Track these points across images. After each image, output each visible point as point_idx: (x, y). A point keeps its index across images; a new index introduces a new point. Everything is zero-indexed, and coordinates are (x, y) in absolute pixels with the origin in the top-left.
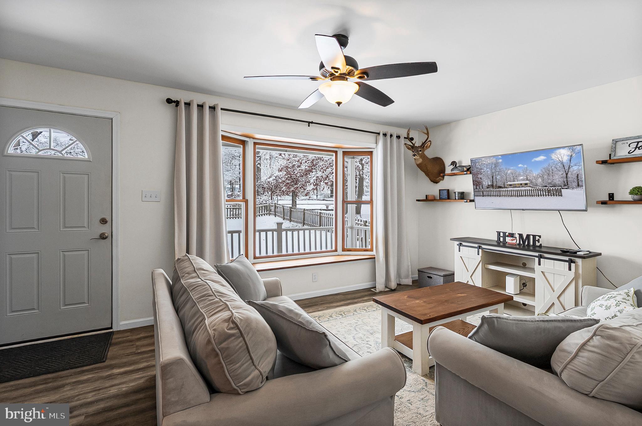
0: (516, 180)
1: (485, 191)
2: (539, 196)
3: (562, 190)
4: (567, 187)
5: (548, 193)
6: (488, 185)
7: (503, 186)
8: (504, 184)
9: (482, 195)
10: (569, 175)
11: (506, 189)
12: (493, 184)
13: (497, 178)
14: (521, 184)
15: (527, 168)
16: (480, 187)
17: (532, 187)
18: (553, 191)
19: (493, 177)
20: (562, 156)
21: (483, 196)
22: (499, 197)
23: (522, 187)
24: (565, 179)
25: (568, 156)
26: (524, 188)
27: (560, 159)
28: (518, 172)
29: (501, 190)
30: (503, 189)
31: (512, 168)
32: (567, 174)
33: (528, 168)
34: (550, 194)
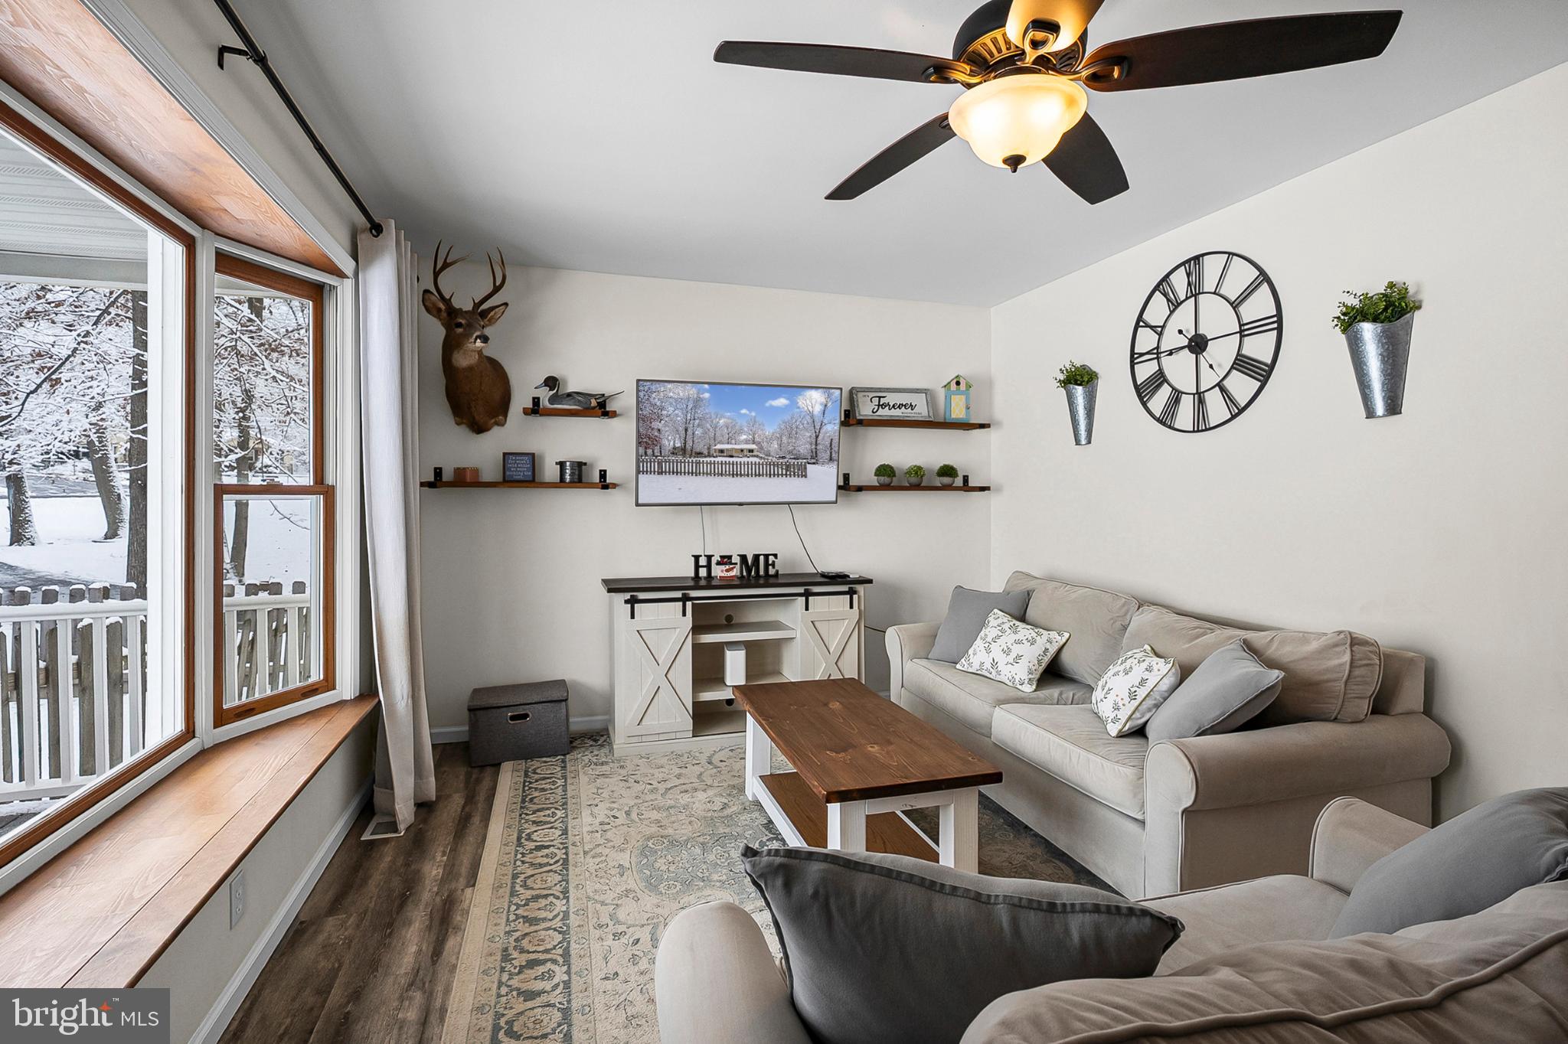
0: (733, 441)
1: (666, 462)
2: (770, 477)
3: (808, 465)
4: (813, 461)
5: (787, 471)
6: (675, 448)
7: (706, 452)
8: (709, 449)
9: (656, 470)
10: (820, 438)
11: (712, 459)
12: (685, 446)
13: (697, 432)
14: (742, 451)
15: (755, 417)
16: (656, 451)
17: (761, 458)
18: (794, 468)
19: (686, 430)
20: (814, 403)
21: (660, 473)
22: (696, 475)
23: (744, 456)
24: (814, 447)
25: (821, 404)
26: (746, 460)
27: (810, 408)
28: (739, 424)
29: (701, 460)
30: (705, 459)
31: (729, 414)
32: (817, 437)
33: (757, 419)
34: (788, 473)
